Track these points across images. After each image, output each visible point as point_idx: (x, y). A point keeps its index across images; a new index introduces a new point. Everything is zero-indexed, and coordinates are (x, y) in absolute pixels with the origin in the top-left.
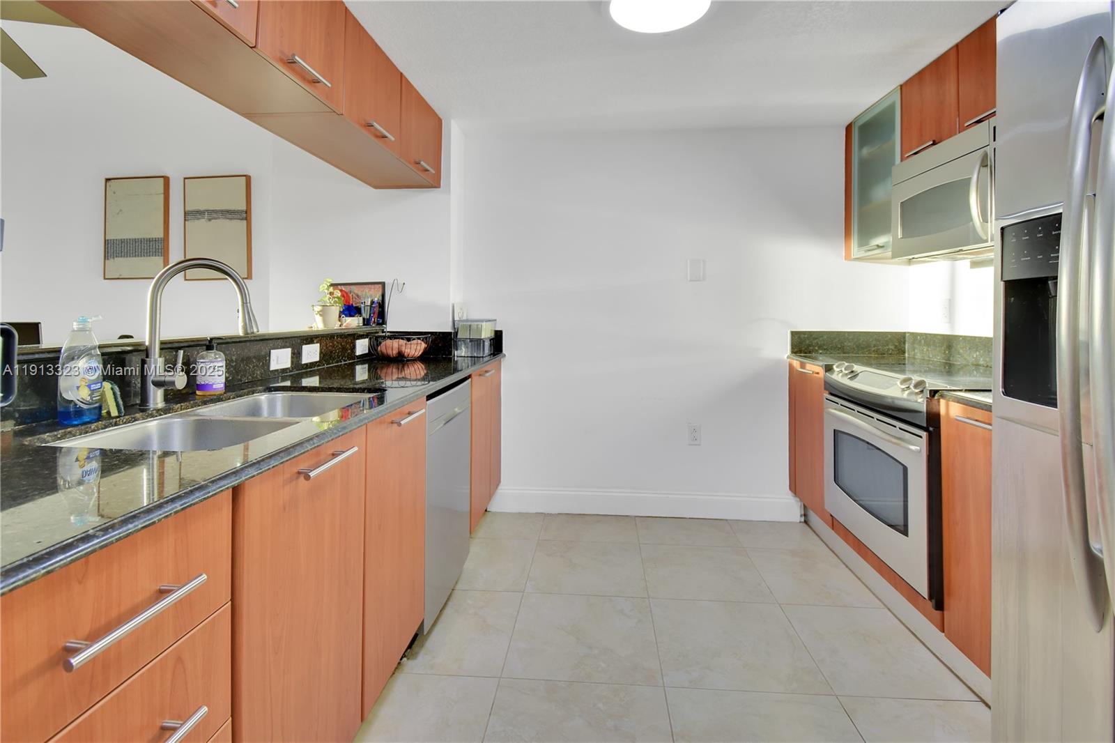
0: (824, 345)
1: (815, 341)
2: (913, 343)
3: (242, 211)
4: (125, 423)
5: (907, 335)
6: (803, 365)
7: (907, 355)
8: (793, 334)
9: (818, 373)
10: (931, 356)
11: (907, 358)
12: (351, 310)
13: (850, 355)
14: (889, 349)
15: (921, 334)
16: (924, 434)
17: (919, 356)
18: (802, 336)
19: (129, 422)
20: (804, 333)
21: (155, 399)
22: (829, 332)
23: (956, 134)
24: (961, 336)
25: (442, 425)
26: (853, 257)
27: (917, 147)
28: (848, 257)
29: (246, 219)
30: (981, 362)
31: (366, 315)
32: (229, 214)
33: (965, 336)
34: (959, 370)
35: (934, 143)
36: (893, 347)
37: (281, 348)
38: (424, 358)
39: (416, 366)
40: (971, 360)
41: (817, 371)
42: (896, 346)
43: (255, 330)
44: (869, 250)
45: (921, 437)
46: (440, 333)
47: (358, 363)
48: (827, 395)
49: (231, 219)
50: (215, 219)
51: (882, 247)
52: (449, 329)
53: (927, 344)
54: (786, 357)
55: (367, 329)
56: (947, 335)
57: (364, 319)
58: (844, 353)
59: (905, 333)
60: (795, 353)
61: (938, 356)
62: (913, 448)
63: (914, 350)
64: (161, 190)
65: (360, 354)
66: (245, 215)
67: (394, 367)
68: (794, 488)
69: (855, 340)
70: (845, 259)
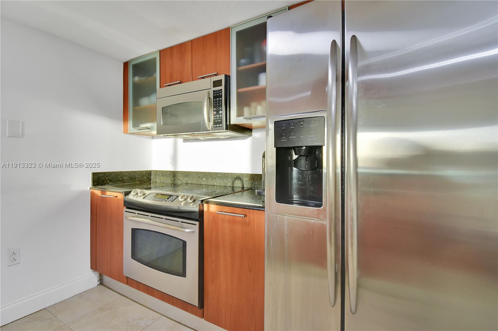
0: (112, 179)
1: (107, 178)
2: (155, 175)
5: (152, 172)
6: (103, 192)
7: (152, 181)
8: (94, 174)
9: (116, 197)
10: (165, 181)
11: (152, 183)
13: (127, 183)
14: (144, 179)
15: (160, 171)
16: (197, 223)
17: (158, 181)
18: (100, 175)
20: (101, 173)
22: (115, 172)
23: (191, 81)
24: (180, 171)
26: (129, 132)
27: (170, 83)
28: (126, 131)
30: (189, 182)
33: (181, 171)
34: (178, 186)
35: (179, 83)
36: (146, 178)
40: (184, 182)
41: (116, 196)
42: (147, 177)
44: (140, 130)
45: (196, 225)
48: (125, 209)
51: (149, 128)
53: (163, 176)
54: (89, 188)
56: (173, 171)
58: (123, 183)
59: (151, 171)
60: (95, 185)
61: (168, 180)
62: (187, 230)
63: (156, 179)
68: (94, 267)
69: (129, 175)
70: (124, 133)
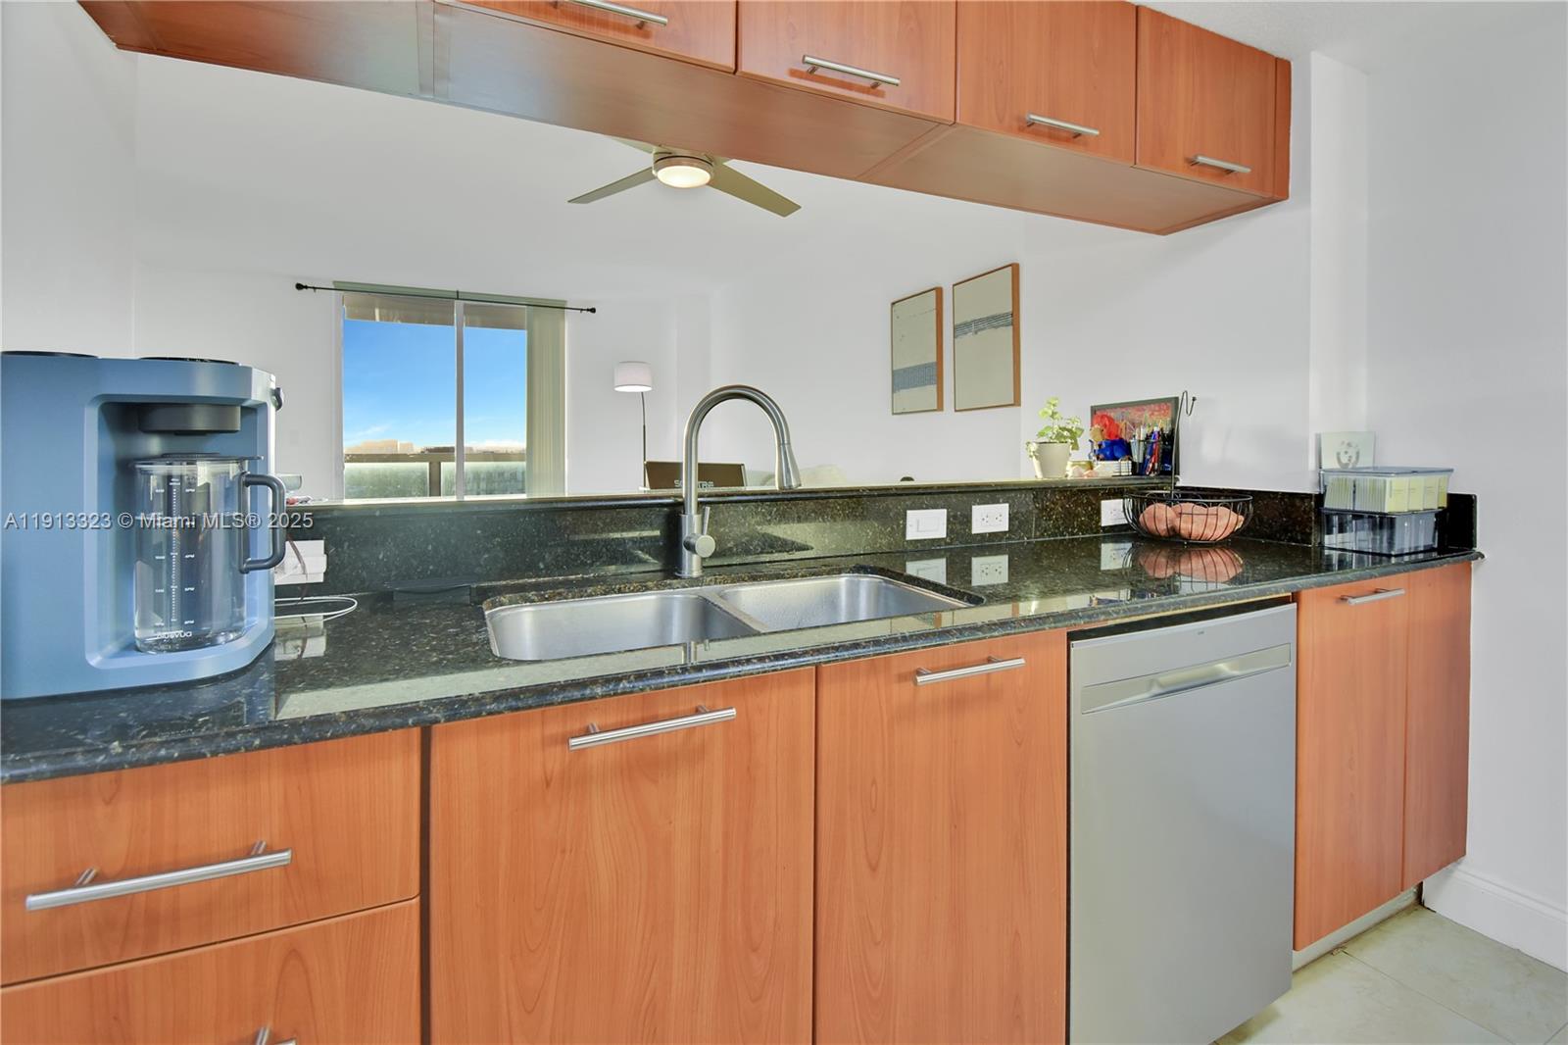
3: (1007, 314)
4: (633, 591)
12: (1114, 447)
19: (638, 591)
21: (690, 566)
25: (1146, 695)
29: (1012, 324)
31: (1137, 457)
32: (993, 321)
37: (927, 508)
38: (1233, 542)
39: (1208, 559)
43: (794, 484)
46: (1284, 494)
47: (1105, 540)
49: (996, 327)
50: (982, 329)
52: (1307, 487)
55: (1137, 482)
57: (1134, 464)
64: (933, 305)
65: (1111, 523)
66: (1013, 319)
67: (1163, 553)
